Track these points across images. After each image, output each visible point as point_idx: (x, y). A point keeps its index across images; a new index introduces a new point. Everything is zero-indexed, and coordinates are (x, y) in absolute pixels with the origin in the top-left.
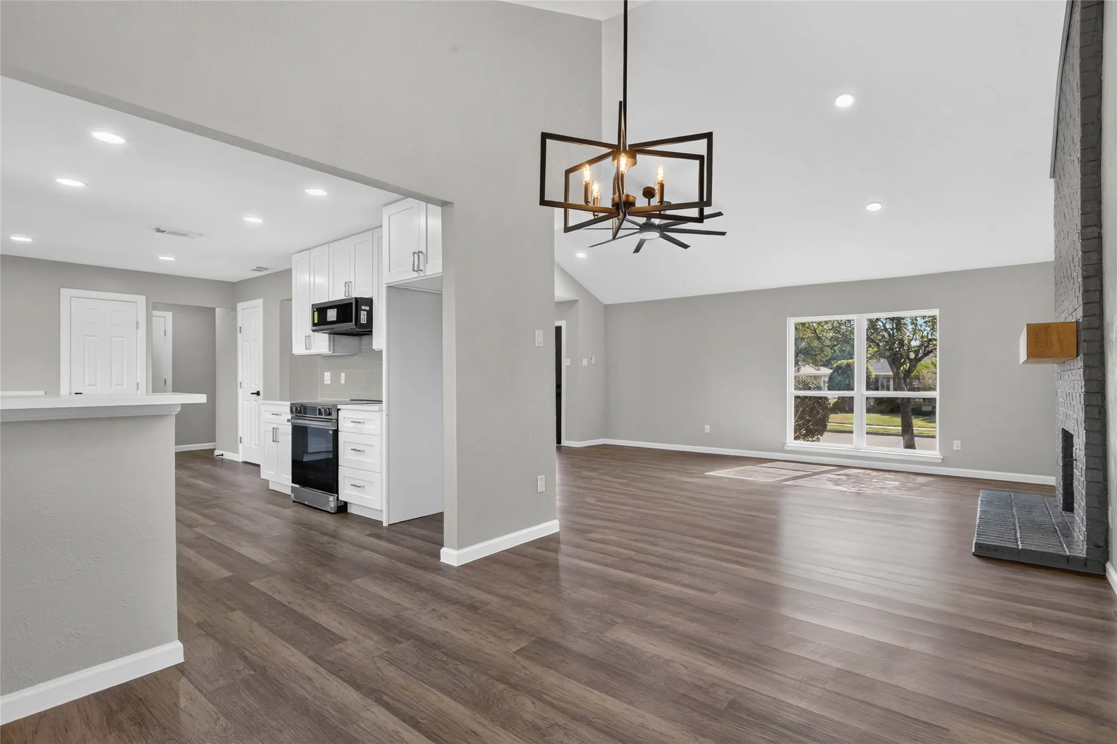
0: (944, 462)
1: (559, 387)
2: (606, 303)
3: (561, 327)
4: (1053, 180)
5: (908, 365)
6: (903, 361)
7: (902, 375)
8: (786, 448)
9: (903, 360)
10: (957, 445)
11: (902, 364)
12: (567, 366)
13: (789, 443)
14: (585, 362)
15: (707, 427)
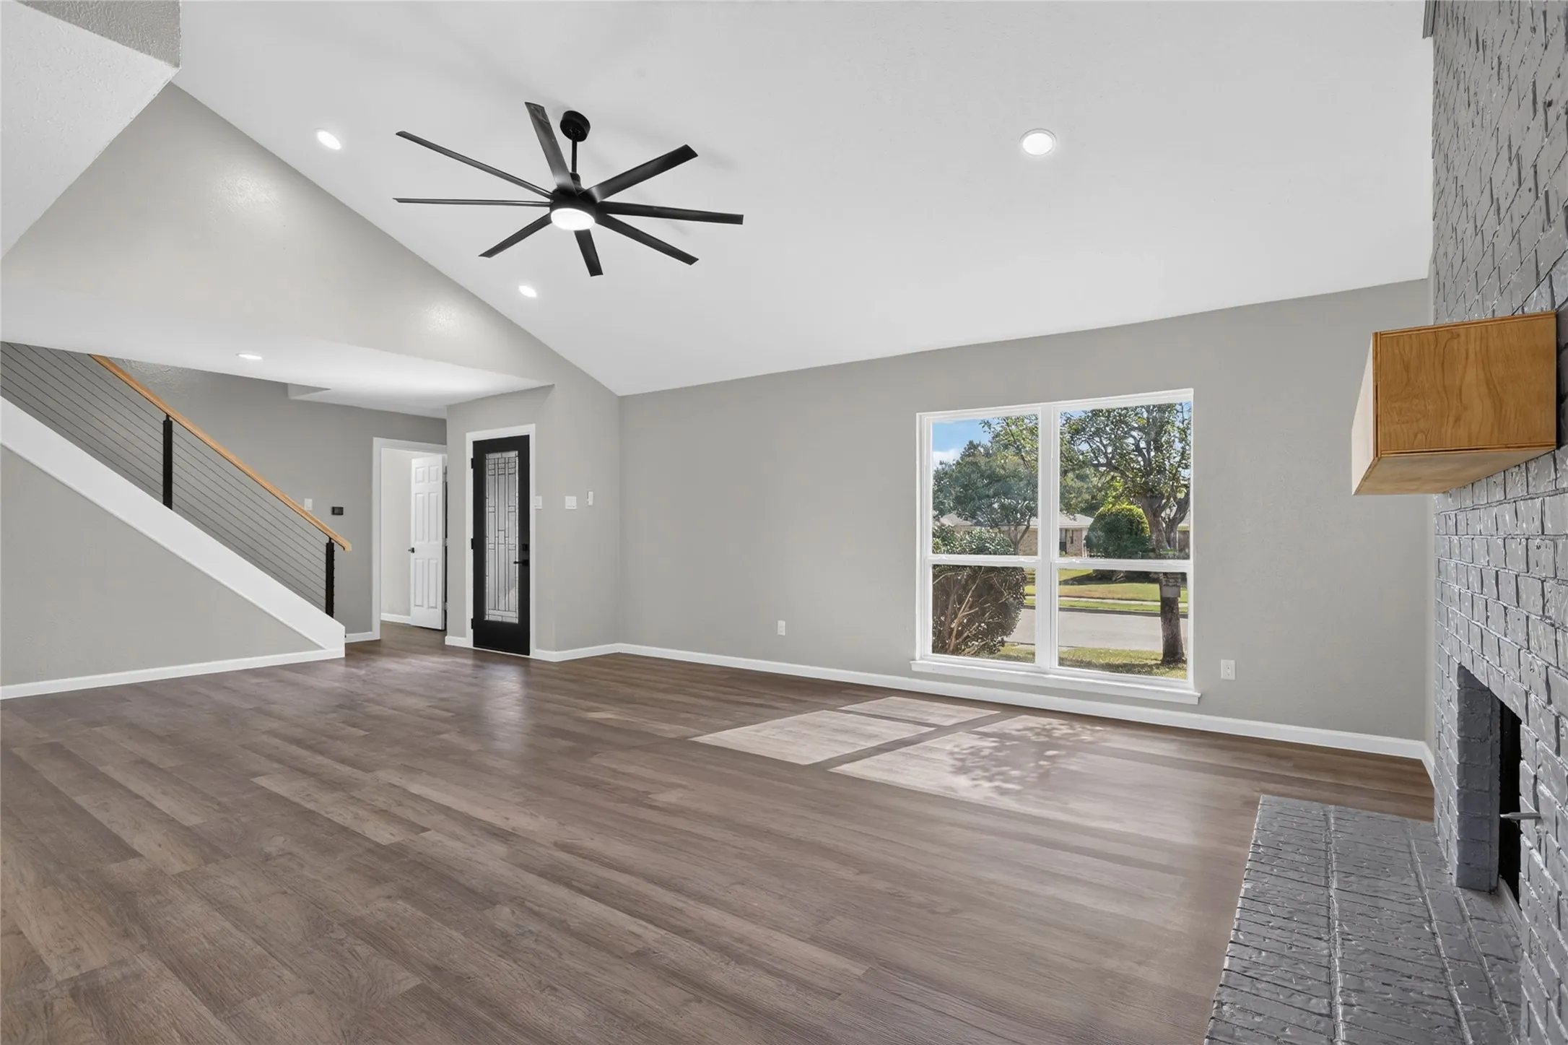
0: (1202, 705)
1: (525, 547)
2: (620, 395)
3: (528, 436)
4: (1430, 40)
5: (1175, 509)
6: (1165, 503)
7: (1164, 525)
8: (914, 668)
9: (1164, 501)
10: (1227, 669)
11: (1163, 508)
12: (537, 509)
13: (921, 659)
14: (571, 502)
15: (782, 624)
